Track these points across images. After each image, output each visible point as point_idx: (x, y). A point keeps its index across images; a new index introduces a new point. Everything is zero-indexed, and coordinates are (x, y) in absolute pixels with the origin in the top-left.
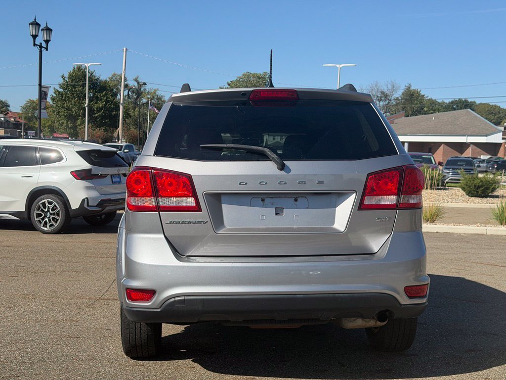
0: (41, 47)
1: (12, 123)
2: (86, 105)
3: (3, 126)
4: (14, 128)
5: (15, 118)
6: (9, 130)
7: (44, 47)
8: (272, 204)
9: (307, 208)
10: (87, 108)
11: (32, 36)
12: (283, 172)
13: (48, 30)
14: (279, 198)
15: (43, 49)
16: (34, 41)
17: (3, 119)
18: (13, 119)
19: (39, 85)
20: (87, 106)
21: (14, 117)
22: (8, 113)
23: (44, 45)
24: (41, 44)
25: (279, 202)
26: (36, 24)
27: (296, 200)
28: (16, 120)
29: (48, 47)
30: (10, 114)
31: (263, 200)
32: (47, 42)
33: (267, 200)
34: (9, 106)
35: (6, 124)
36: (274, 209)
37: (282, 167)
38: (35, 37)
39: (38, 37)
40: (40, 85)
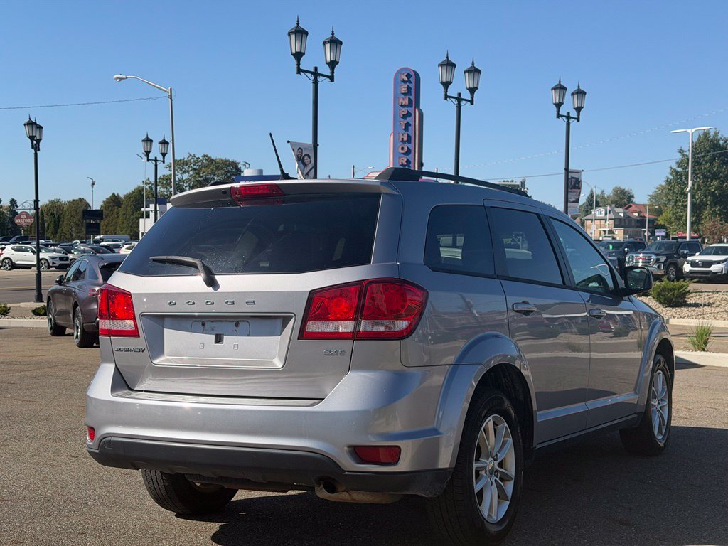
0: (568, 117)
1: (635, 220)
2: (688, 190)
3: (623, 224)
4: (638, 227)
5: (639, 213)
6: (630, 229)
7: (573, 118)
8: (213, 330)
9: (248, 335)
10: (689, 194)
11: (555, 104)
12: (211, 290)
13: (580, 93)
14: (219, 323)
15: (571, 120)
16: (558, 111)
17: (622, 215)
18: (636, 214)
19: (565, 169)
20: (690, 191)
21: (638, 210)
22: (630, 206)
23: (573, 114)
24: (569, 113)
25: (219, 327)
26: (561, 88)
27: (237, 325)
28: (642, 214)
29: (580, 117)
30: (633, 208)
31: (203, 325)
32: (579, 109)
33: (208, 325)
34: (633, 197)
35: (627, 221)
36: (214, 336)
37: (211, 282)
38: (558, 105)
39: (562, 106)
40: (567, 169)
